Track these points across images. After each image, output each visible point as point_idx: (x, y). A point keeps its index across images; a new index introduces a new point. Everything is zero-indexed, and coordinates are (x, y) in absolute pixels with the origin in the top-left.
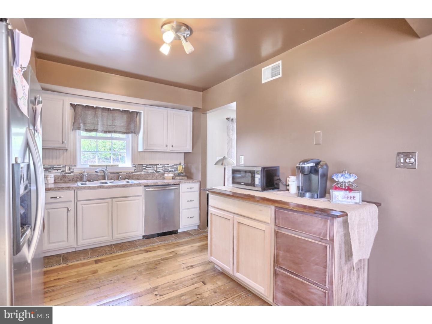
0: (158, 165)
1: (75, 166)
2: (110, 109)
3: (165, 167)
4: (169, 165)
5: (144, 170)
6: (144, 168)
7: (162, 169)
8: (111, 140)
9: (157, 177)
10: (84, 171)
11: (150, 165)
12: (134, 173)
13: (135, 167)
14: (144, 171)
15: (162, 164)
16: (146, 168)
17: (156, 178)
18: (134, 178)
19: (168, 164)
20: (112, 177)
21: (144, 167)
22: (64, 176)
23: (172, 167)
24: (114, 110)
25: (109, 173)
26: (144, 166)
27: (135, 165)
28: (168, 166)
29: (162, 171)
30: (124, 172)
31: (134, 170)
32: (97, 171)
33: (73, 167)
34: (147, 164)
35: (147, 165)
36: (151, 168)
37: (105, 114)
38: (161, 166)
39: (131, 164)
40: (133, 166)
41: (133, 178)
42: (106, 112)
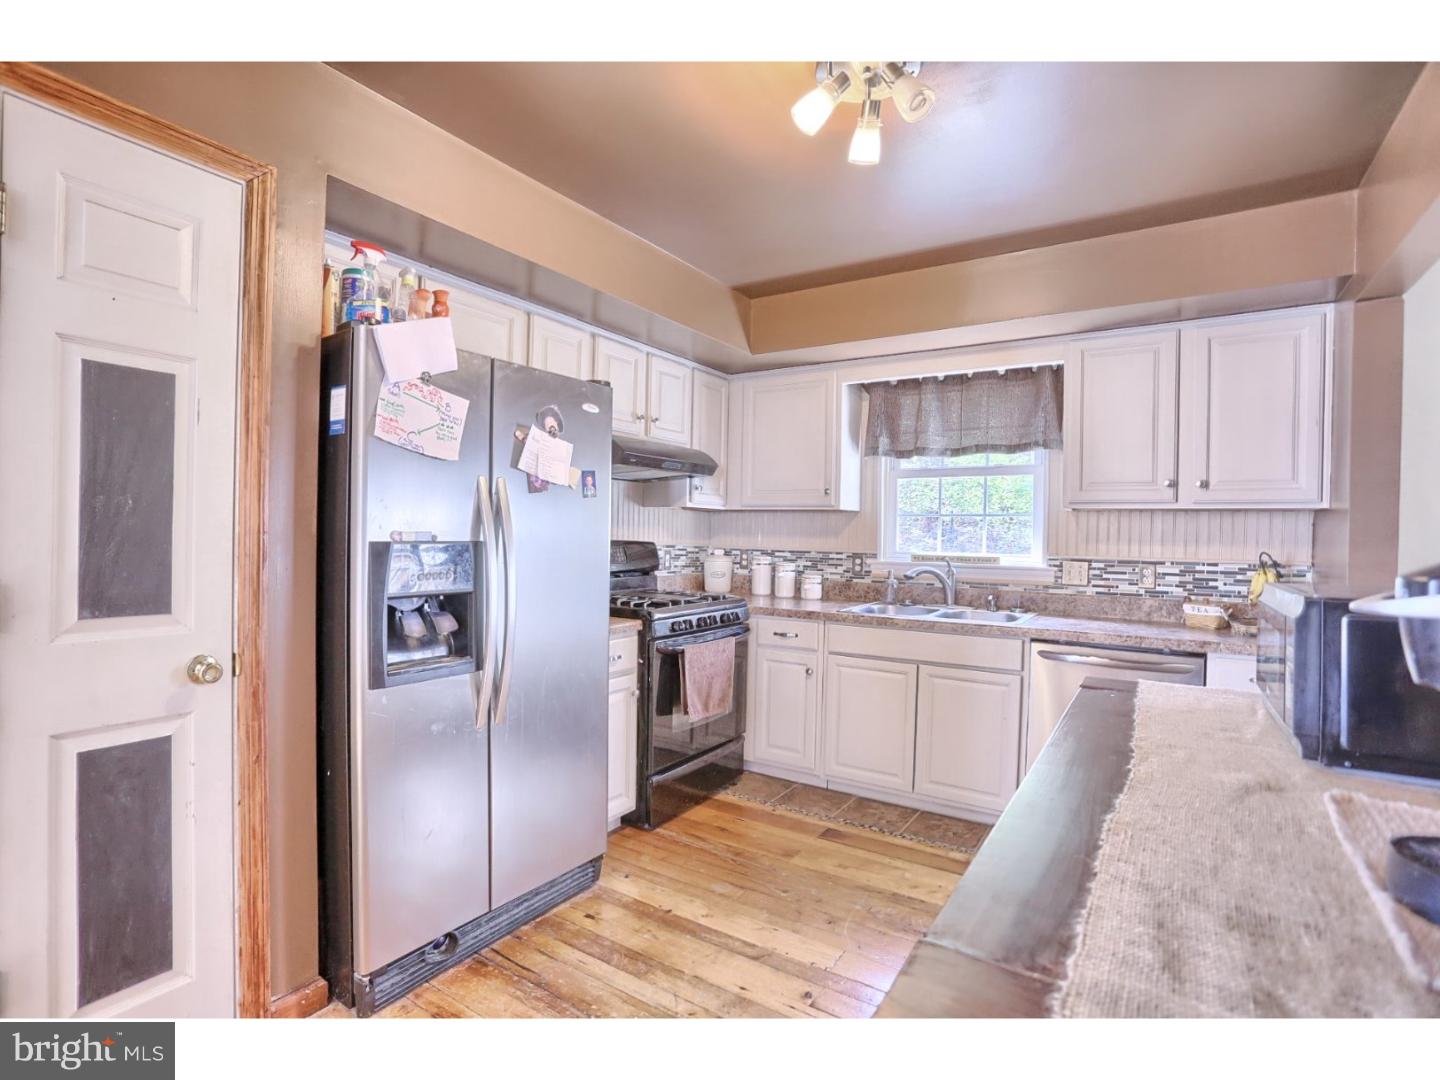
0: (1163, 563)
1: (874, 556)
2: (966, 375)
3: (1197, 576)
4: (1220, 568)
5: (1093, 582)
6: (1097, 572)
7: (1181, 585)
8: (981, 475)
9: (1149, 614)
10: (889, 572)
11: (1120, 562)
12: (1051, 591)
13: (1056, 569)
14: (1094, 586)
15: (1181, 563)
16: (1105, 576)
17: (1146, 619)
18: (1051, 607)
19: (1216, 565)
20: (972, 596)
21: (1094, 569)
22: (848, 585)
23: (1239, 577)
24: (977, 376)
25: (967, 583)
26: (1094, 565)
27: (1058, 563)
28: (1216, 572)
29: (1181, 589)
30: (1016, 585)
31: (1053, 580)
32: (908, 573)
33: (869, 561)
34: (1109, 558)
35: (1109, 564)
36: (1126, 577)
37: (954, 395)
38: (1177, 572)
39: (1044, 557)
40: (1050, 566)
41: (1046, 608)
42: (956, 388)
